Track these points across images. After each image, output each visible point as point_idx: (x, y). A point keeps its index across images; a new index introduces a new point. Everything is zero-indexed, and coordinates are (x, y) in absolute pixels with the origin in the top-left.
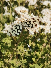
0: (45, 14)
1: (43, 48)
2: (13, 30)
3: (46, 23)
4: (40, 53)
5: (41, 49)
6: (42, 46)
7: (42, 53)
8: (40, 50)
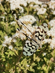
0: (53, 26)
1: (51, 63)
2: (44, 32)
3: (52, 36)
4: (47, 68)
5: (49, 63)
6: (50, 60)
7: (49, 68)
8: (48, 65)
